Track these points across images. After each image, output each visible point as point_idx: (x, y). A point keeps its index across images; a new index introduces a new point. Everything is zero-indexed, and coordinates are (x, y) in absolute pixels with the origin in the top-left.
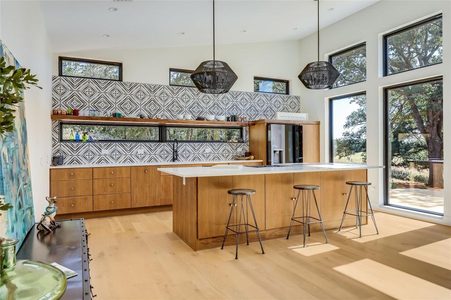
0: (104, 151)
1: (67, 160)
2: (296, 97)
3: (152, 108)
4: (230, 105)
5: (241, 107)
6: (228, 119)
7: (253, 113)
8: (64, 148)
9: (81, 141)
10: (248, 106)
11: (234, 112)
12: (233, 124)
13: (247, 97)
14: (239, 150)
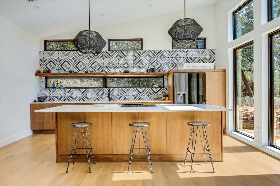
0: (67, 94)
1: (48, 99)
2: (211, 50)
3: (96, 66)
4: (152, 60)
5: (161, 61)
6: (147, 71)
7: (171, 65)
8: (46, 92)
9: (55, 88)
10: (167, 60)
11: (155, 66)
12: (151, 74)
13: (166, 54)
14: (160, 93)
